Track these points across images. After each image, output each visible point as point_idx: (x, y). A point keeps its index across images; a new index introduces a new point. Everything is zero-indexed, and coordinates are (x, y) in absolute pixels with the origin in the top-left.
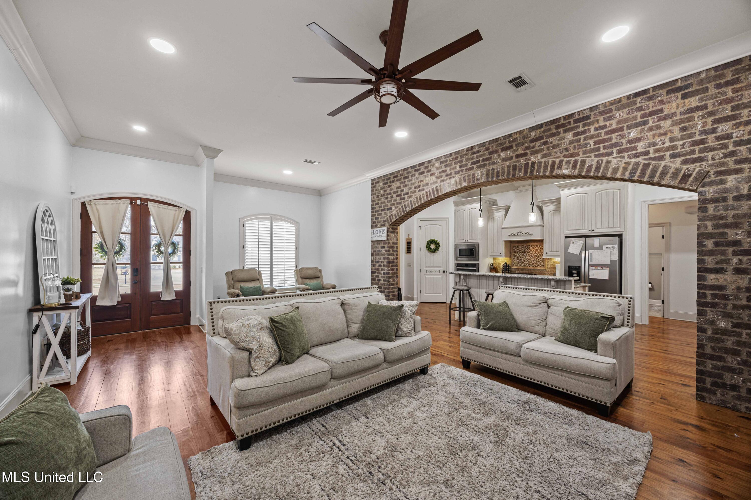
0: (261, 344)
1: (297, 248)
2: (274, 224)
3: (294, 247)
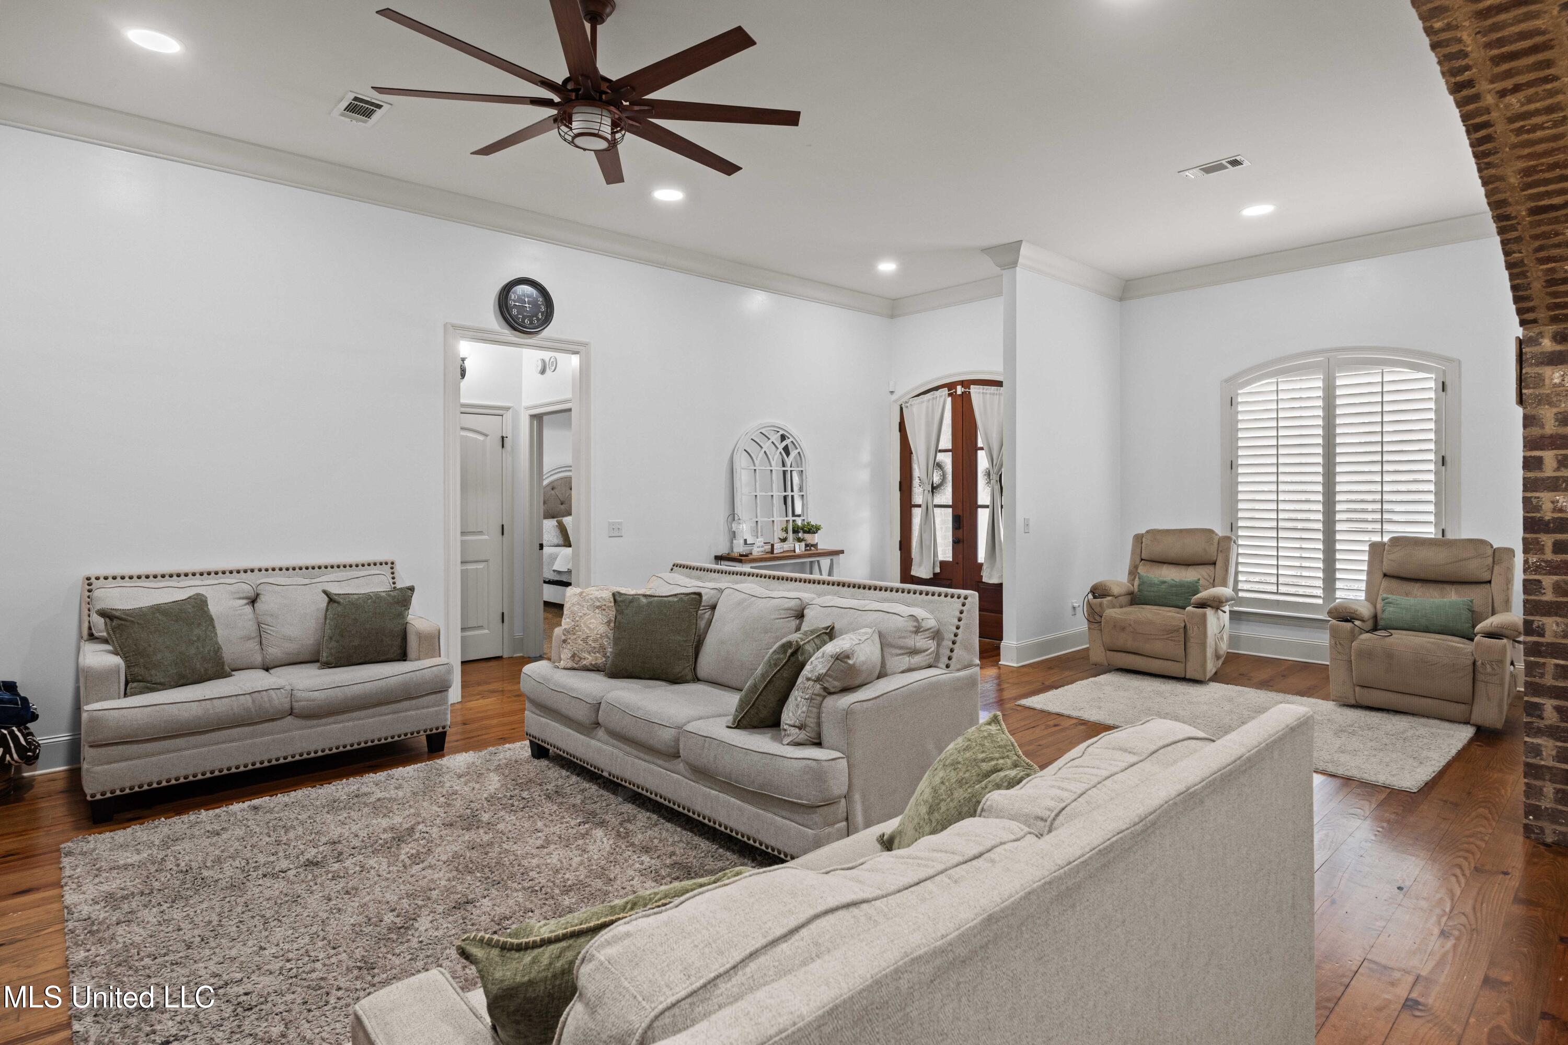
0: (577, 626)
1: (1448, 459)
2: (1338, 382)
3: (1431, 456)
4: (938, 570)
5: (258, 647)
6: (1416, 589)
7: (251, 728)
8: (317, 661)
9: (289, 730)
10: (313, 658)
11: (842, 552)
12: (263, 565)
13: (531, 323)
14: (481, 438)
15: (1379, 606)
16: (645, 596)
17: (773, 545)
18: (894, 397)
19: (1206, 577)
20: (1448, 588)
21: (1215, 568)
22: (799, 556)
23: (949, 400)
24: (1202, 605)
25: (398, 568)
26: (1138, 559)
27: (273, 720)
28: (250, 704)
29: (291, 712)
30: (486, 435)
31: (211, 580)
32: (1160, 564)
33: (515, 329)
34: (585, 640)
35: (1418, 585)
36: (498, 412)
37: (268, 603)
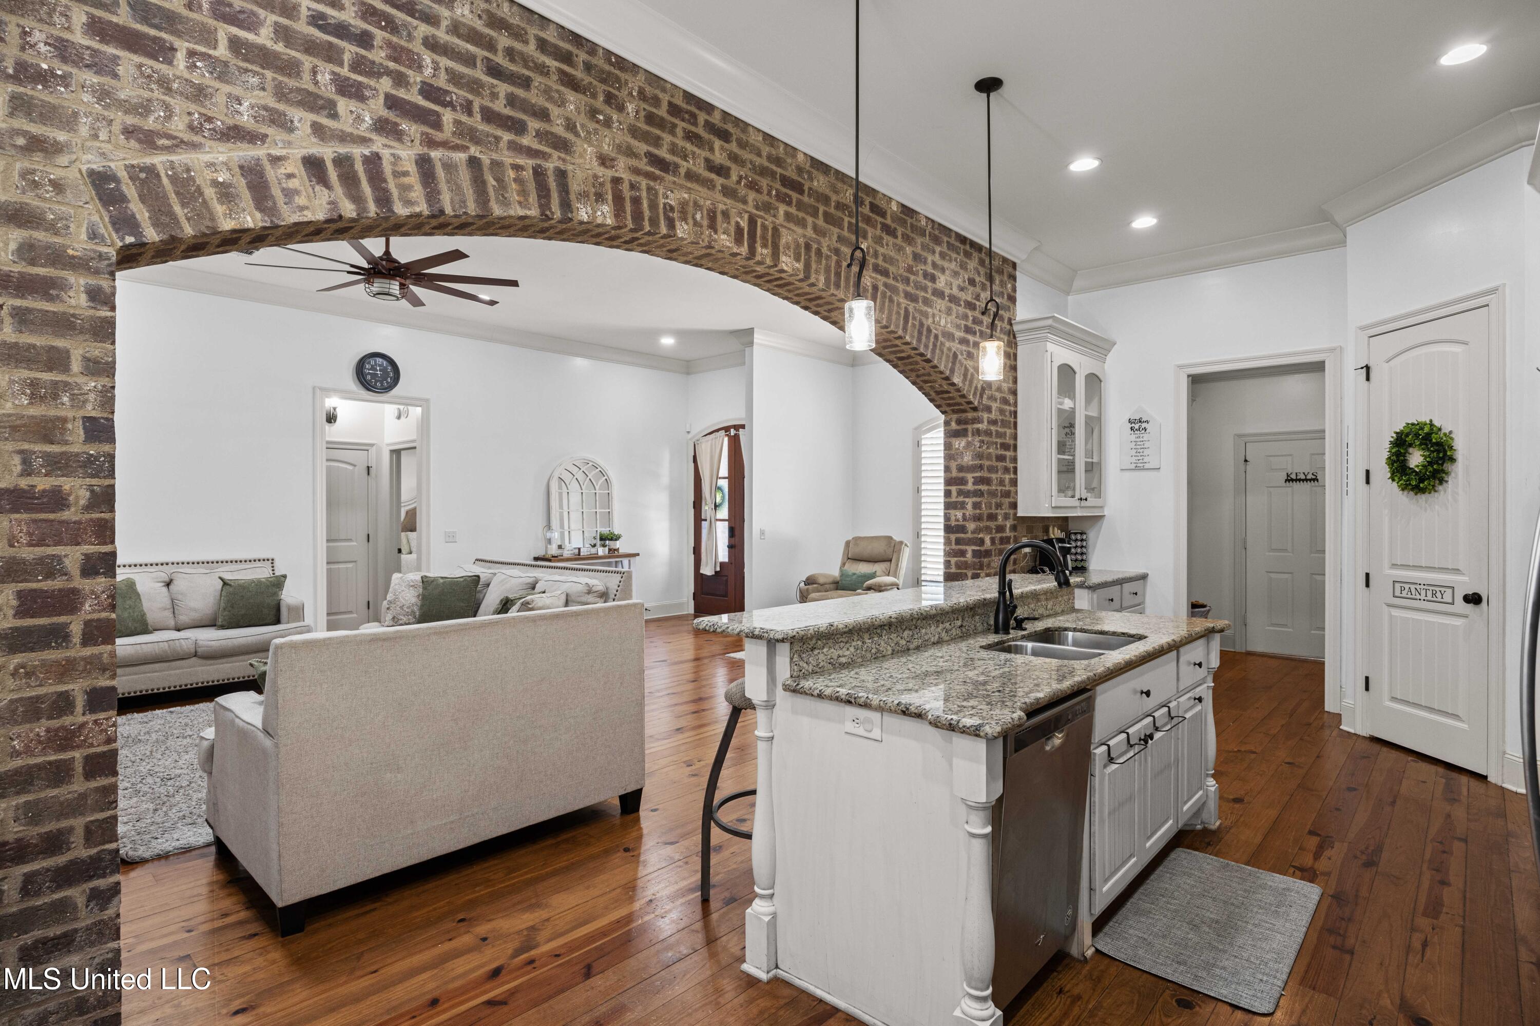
0: (397, 598)
4: (718, 569)
5: (172, 615)
7: (168, 664)
8: (215, 625)
9: (194, 666)
10: (212, 624)
11: (638, 555)
12: (175, 560)
13: (382, 385)
14: (350, 468)
16: (442, 578)
17: (579, 549)
18: (690, 436)
19: (882, 569)
21: (891, 563)
22: (601, 558)
23: (726, 439)
24: (869, 589)
25: (276, 564)
26: (845, 559)
27: (183, 659)
28: (167, 647)
29: (196, 655)
30: (355, 466)
31: (138, 569)
32: (858, 561)
33: (369, 390)
34: (402, 607)
36: (364, 448)
37: (180, 585)
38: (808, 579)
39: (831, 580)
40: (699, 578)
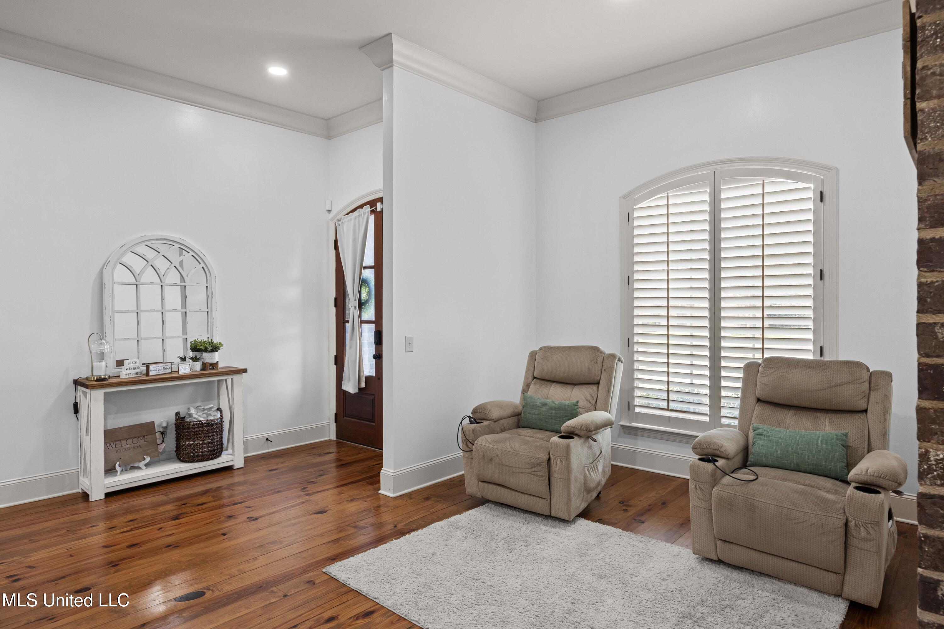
1: (826, 273)
2: (723, 196)
3: (810, 271)
4: (363, 385)
6: (789, 417)
11: (245, 371)
15: (751, 435)
17: (150, 366)
18: (331, 215)
19: (589, 397)
20: (821, 416)
21: (598, 387)
23: (371, 216)
24: (569, 435)
26: (530, 378)
32: (548, 383)
35: (791, 412)
38: (475, 411)
39: (509, 411)
40: (342, 395)
